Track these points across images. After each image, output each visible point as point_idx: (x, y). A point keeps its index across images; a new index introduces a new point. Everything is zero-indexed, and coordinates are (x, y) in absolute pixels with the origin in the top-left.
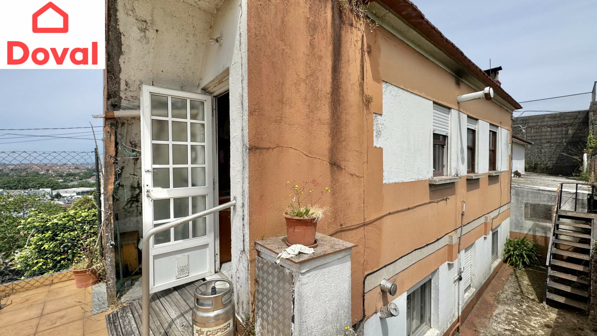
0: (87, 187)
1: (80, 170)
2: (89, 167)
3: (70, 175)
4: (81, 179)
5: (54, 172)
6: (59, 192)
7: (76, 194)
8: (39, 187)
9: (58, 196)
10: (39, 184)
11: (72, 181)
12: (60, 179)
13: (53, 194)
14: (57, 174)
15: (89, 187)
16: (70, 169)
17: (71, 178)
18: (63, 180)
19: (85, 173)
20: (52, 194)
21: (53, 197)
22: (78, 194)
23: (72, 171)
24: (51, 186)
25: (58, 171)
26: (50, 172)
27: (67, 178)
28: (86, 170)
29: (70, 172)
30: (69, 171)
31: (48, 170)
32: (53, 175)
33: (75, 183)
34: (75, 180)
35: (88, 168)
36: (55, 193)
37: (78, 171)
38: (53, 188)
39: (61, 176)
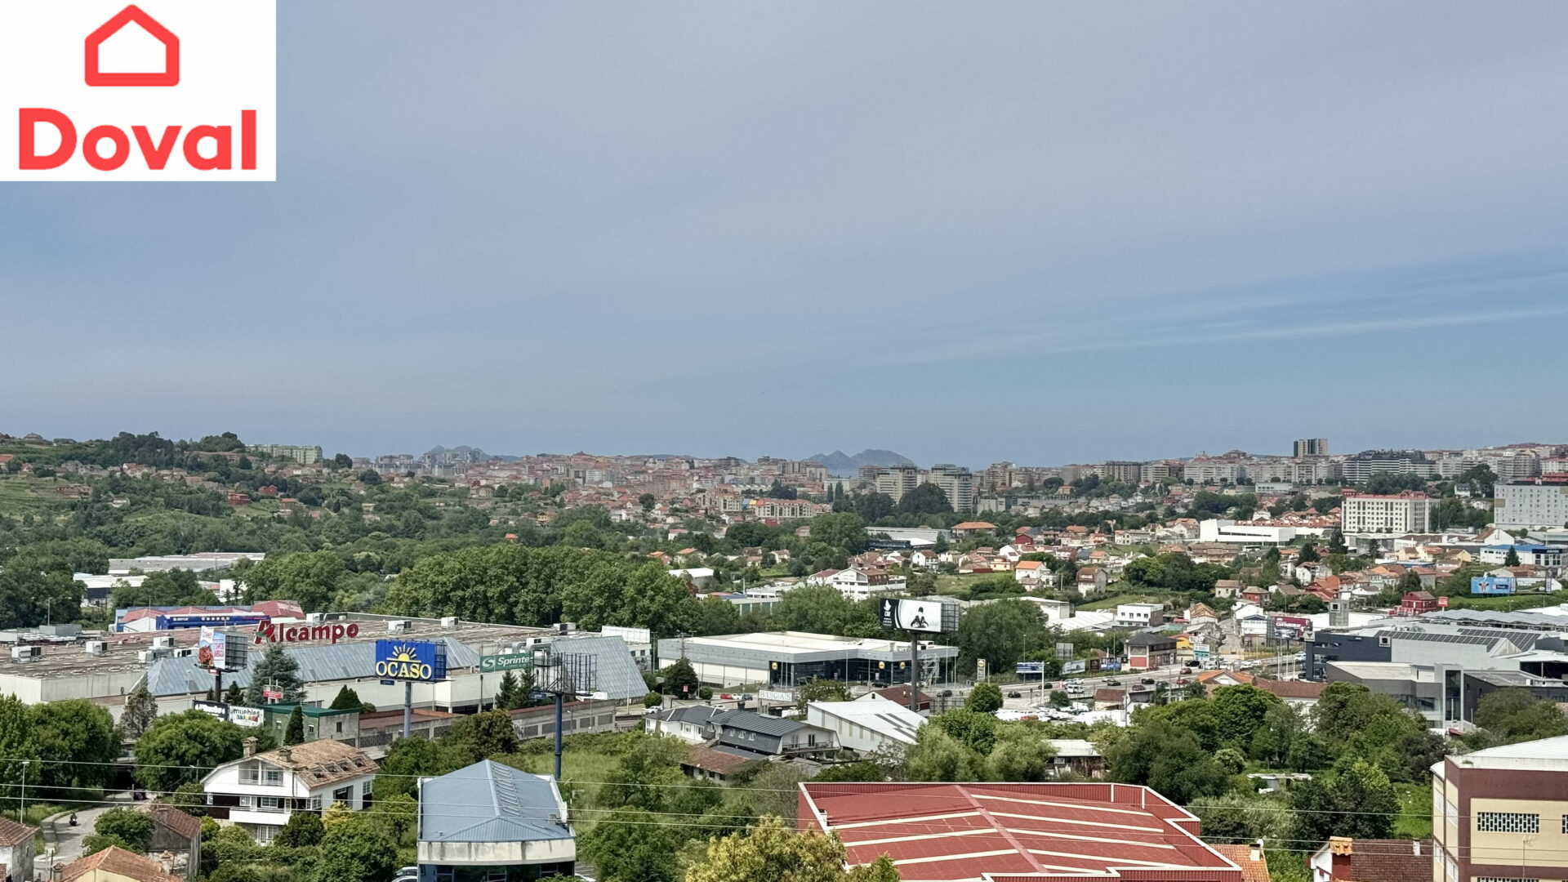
0: (823, 630)
1: (796, 504)
2: (846, 487)
3: (747, 536)
4: (800, 573)
5: (674, 512)
6: (688, 656)
7: (764, 676)
8: (601, 609)
9: (682, 682)
10: (600, 592)
11: (754, 579)
12: (697, 565)
13: (664, 664)
14: (689, 525)
15: (838, 632)
16: (748, 494)
17: (753, 561)
18: (709, 572)
19: (823, 529)
20: (656, 660)
21: (659, 688)
22: (780, 674)
23: (762, 512)
24: (654, 608)
25: (695, 509)
26: (657, 512)
27: (731, 558)
28: (828, 507)
29: (749, 519)
30: (745, 510)
31: (648, 502)
32: (671, 536)
33: (767, 595)
34: (773, 572)
35: (840, 487)
36: (669, 654)
37: (786, 511)
38: (661, 627)
39: (705, 544)
